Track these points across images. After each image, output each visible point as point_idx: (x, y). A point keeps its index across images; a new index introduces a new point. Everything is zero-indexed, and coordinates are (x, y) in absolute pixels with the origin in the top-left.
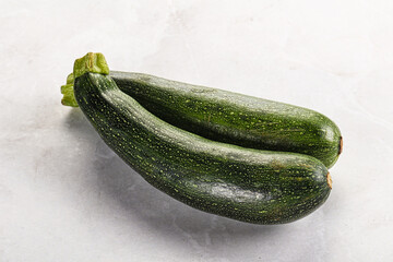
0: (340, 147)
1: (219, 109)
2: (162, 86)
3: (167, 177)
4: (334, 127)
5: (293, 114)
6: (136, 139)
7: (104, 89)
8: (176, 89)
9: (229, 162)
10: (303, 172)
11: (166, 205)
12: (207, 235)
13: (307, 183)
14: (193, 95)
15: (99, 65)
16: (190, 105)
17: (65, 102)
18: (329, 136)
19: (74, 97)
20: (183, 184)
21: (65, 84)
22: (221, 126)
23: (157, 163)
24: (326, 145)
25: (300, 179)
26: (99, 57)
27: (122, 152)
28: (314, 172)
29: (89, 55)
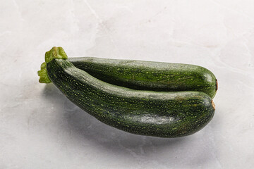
0: (216, 85)
1: (139, 71)
2: (101, 62)
3: (112, 115)
4: (211, 74)
5: (185, 69)
6: (90, 95)
7: (65, 68)
8: (111, 63)
9: (150, 101)
10: (196, 101)
11: (113, 134)
12: (141, 148)
13: (200, 107)
14: (121, 65)
15: (60, 54)
16: (120, 71)
17: (41, 81)
18: (209, 79)
19: (46, 77)
20: (123, 118)
21: (40, 69)
22: (141, 81)
23: (105, 107)
24: (208, 85)
25: (195, 105)
26: (60, 49)
27: (82, 104)
28: (203, 100)
29: (54, 48)
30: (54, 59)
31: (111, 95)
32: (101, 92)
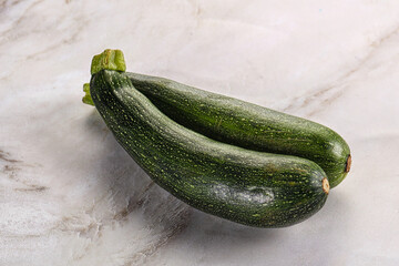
0: (347, 164)
1: (230, 115)
2: (180, 90)
3: (167, 177)
4: (343, 143)
6: (141, 138)
8: (194, 93)
9: (226, 164)
10: (296, 176)
13: (299, 188)
14: (208, 100)
16: (203, 109)
18: (337, 151)
20: (182, 184)
22: (231, 131)
23: (159, 162)
24: (332, 159)
25: (293, 183)
26: (117, 54)
27: (129, 150)
28: (308, 177)
29: (106, 52)
30: (103, 70)
31: (170, 144)
32: (158, 136)
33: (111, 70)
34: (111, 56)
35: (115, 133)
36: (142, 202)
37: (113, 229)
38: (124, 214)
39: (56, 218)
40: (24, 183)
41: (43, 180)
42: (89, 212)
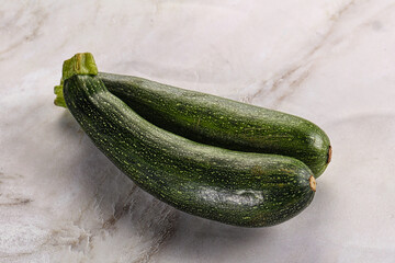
0: (328, 155)
1: (208, 113)
2: (154, 89)
3: (153, 183)
4: (324, 136)
5: (282, 121)
6: (122, 145)
7: (91, 93)
8: (168, 92)
9: (212, 169)
10: (284, 178)
13: (288, 189)
14: (184, 98)
15: (87, 65)
16: (180, 108)
17: (57, 102)
18: (318, 143)
20: (169, 190)
21: (59, 84)
22: (210, 130)
23: (143, 169)
24: (314, 153)
25: (281, 185)
26: (87, 57)
27: (110, 157)
28: (295, 177)
29: (77, 56)
30: (75, 76)
31: (153, 150)
32: (139, 142)
33: (83, 75)
34: (82, 60)
35: (94, 141)
36: (128, 207)
37: (104, 239)
38: (112, 221)
39: (45, 232)
40: (8, 196)
41: (26, 193)
42: (77, 223)
